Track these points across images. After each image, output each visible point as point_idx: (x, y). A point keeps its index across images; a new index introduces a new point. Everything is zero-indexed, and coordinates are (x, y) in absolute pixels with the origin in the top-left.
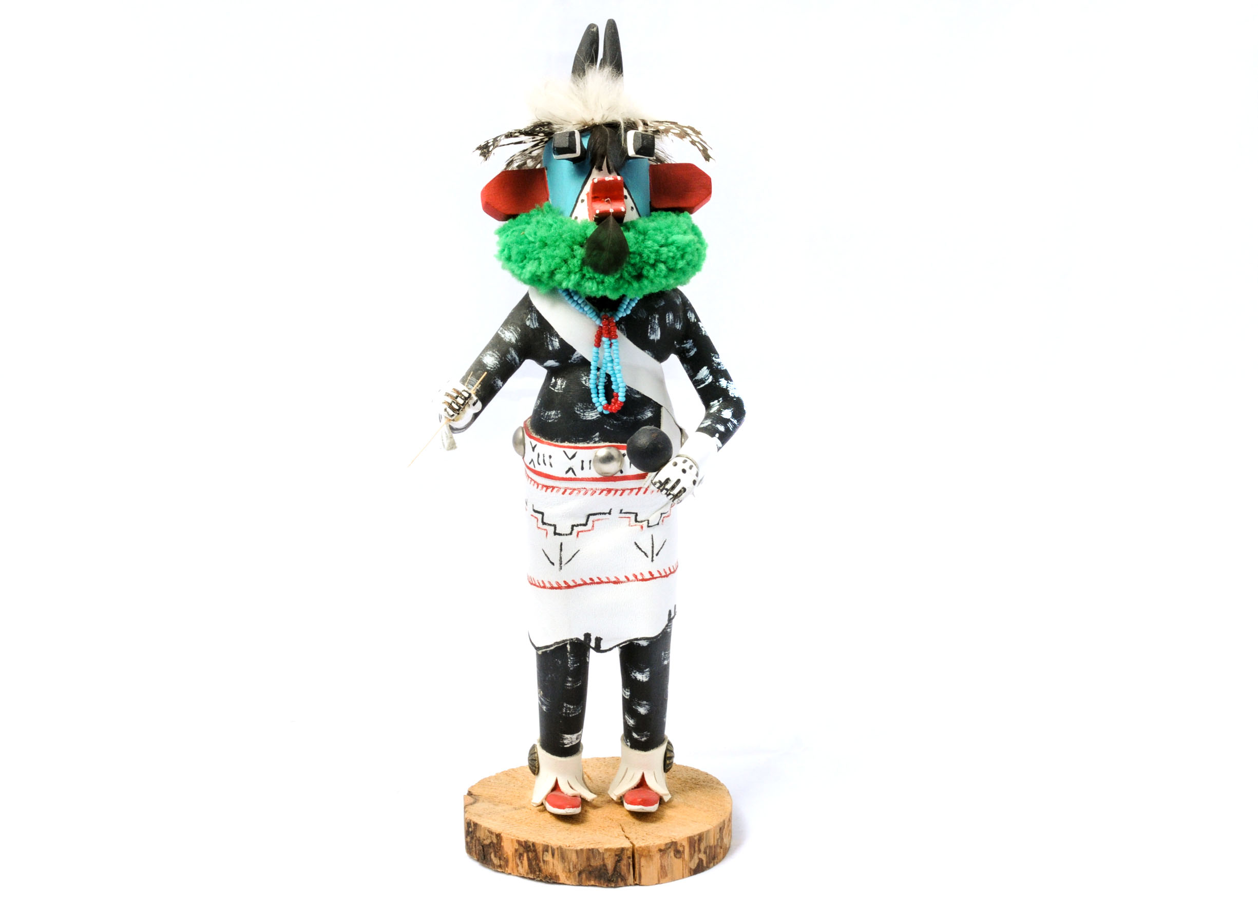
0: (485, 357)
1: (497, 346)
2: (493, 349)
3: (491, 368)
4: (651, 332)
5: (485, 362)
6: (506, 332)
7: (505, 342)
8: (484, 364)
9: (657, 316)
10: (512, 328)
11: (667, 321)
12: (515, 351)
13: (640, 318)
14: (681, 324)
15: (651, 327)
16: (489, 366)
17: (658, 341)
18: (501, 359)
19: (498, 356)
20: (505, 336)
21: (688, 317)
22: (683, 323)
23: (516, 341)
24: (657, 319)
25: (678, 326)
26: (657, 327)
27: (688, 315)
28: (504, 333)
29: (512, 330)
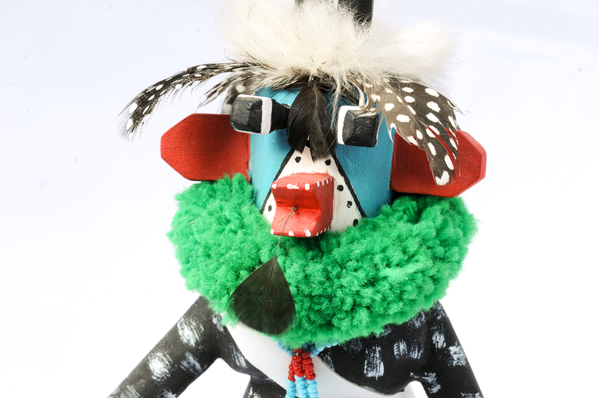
0: (153, 361)
1: (170, 346)
2: (166, 350)
3: (158, 378)
4: (369, 369)
5: (151, 368)
6: (186, 327)
7: (181, 342)
8: (150, 370)
9: (378, 349)
10: (194, 323)
11: (396, 353)
12: (193, 357)
13: (353, 350)
14: (422, 351)
15: (369, 363)
16: (155, 374)
17: (380, 378)
18: (173, 366)
19: (170, 362)
20: (183, 334)
21: (433, 341)
22: (424, 351)
23: (197, 343)
24: (377, 353)
25: (416, 355)
26: (378, 361)
27: (434, 339)
28: (183, 329)
29: (193, 327)
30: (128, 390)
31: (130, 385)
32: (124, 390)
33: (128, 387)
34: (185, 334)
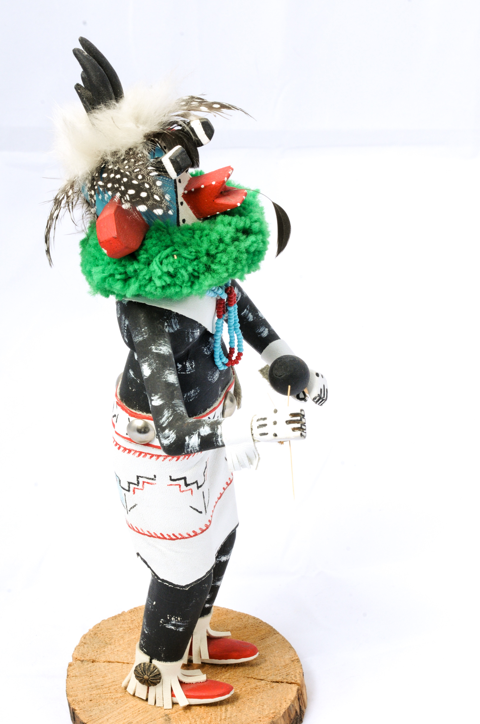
28: (161, 350)
29: (164, 344)
30: (175, 404)
31: (173, 400)
32: (174, 406)
33: (173, 402)
34: (164, 351)
